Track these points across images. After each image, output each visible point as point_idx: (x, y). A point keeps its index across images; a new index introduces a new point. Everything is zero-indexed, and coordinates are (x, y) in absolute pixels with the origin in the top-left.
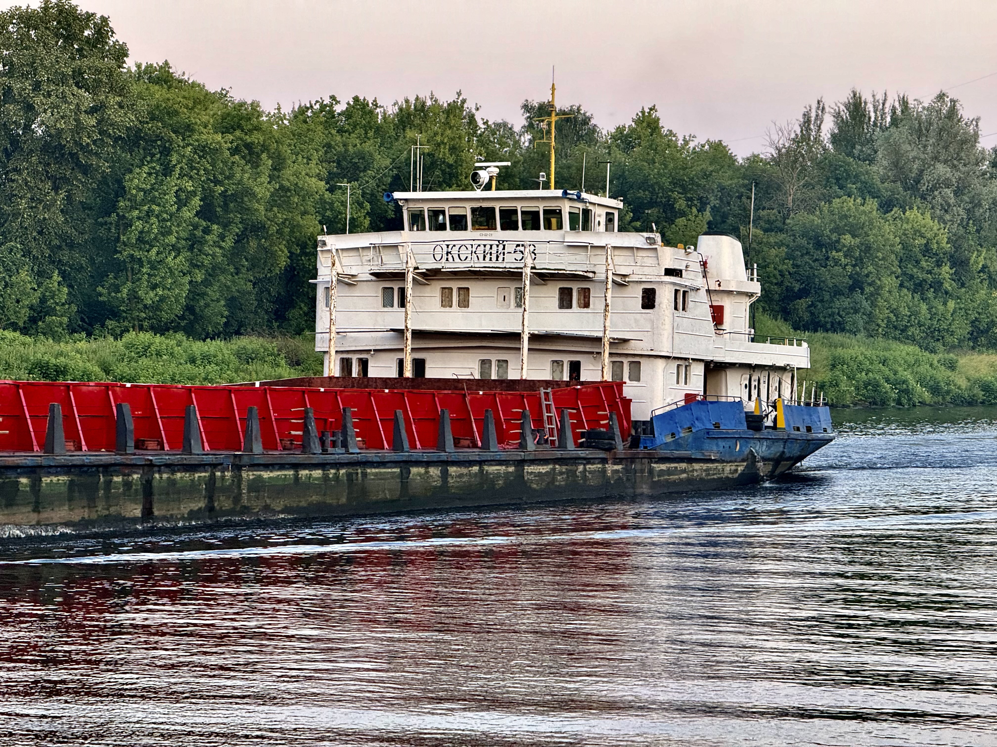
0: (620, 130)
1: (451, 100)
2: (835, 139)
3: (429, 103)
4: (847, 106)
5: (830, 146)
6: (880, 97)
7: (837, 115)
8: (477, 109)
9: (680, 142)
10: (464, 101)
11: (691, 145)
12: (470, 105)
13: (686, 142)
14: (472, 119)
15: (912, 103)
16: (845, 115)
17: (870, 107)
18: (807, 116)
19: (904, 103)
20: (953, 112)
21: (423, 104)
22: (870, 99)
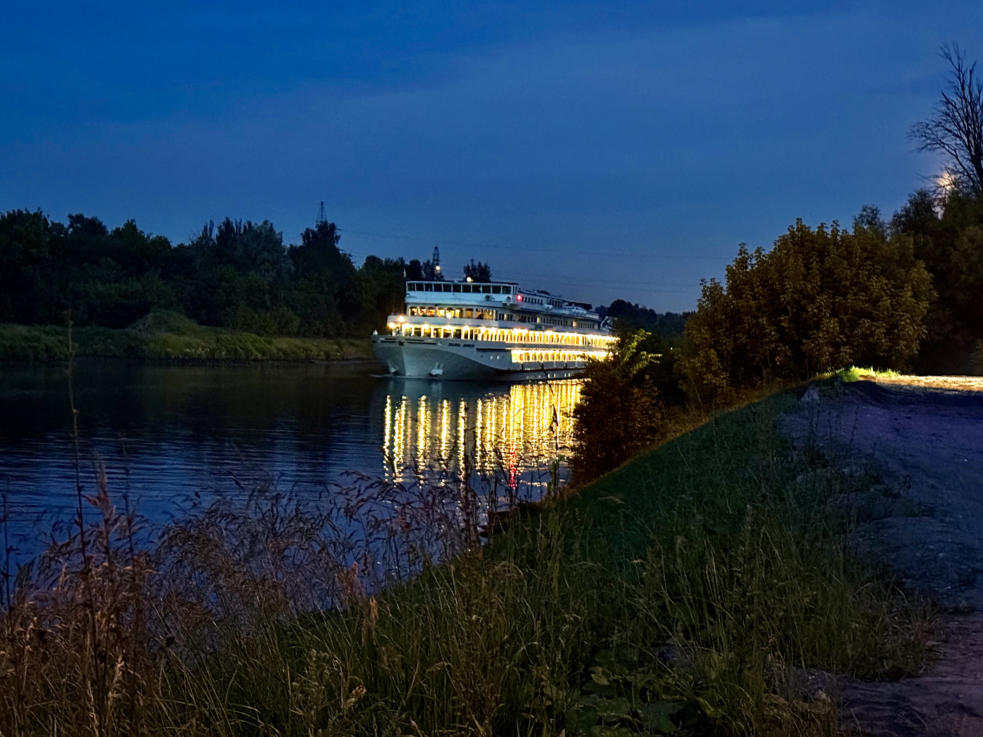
0: (118, 229)
1: (35, 212)
2: (218, 238)
3: (24, 212)
4: (224, 224)
5: (216, 241)
6: (238, 221)
7: (220, 228)
8: (48, 216)
9: (146, 236)
10: (41, 212)
11: (151, 237)
12: (45, 214)
13: (148, 236)
14: (45, 220)
15: (253, 224)
16: (223, 228)
17: (234, 225)
18: (206, 228)
19: (250, 224)
20: (271, 229)
21: (22, 213)
22: (234, 221)
